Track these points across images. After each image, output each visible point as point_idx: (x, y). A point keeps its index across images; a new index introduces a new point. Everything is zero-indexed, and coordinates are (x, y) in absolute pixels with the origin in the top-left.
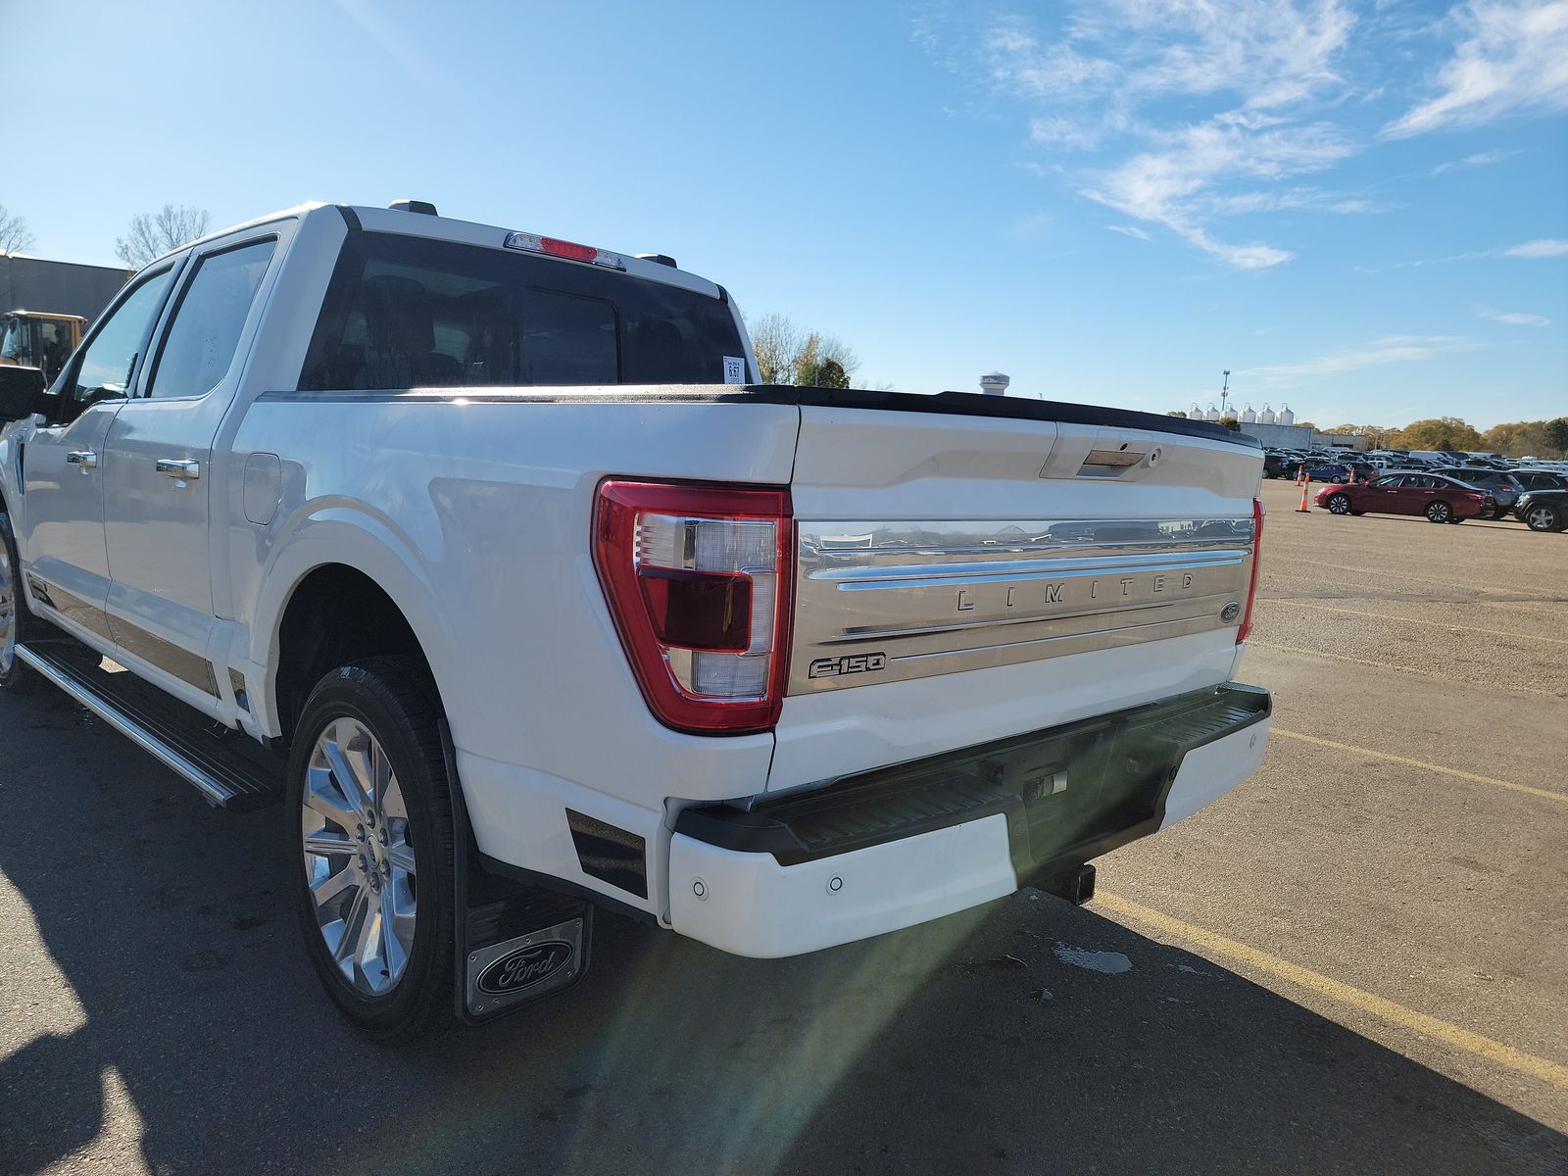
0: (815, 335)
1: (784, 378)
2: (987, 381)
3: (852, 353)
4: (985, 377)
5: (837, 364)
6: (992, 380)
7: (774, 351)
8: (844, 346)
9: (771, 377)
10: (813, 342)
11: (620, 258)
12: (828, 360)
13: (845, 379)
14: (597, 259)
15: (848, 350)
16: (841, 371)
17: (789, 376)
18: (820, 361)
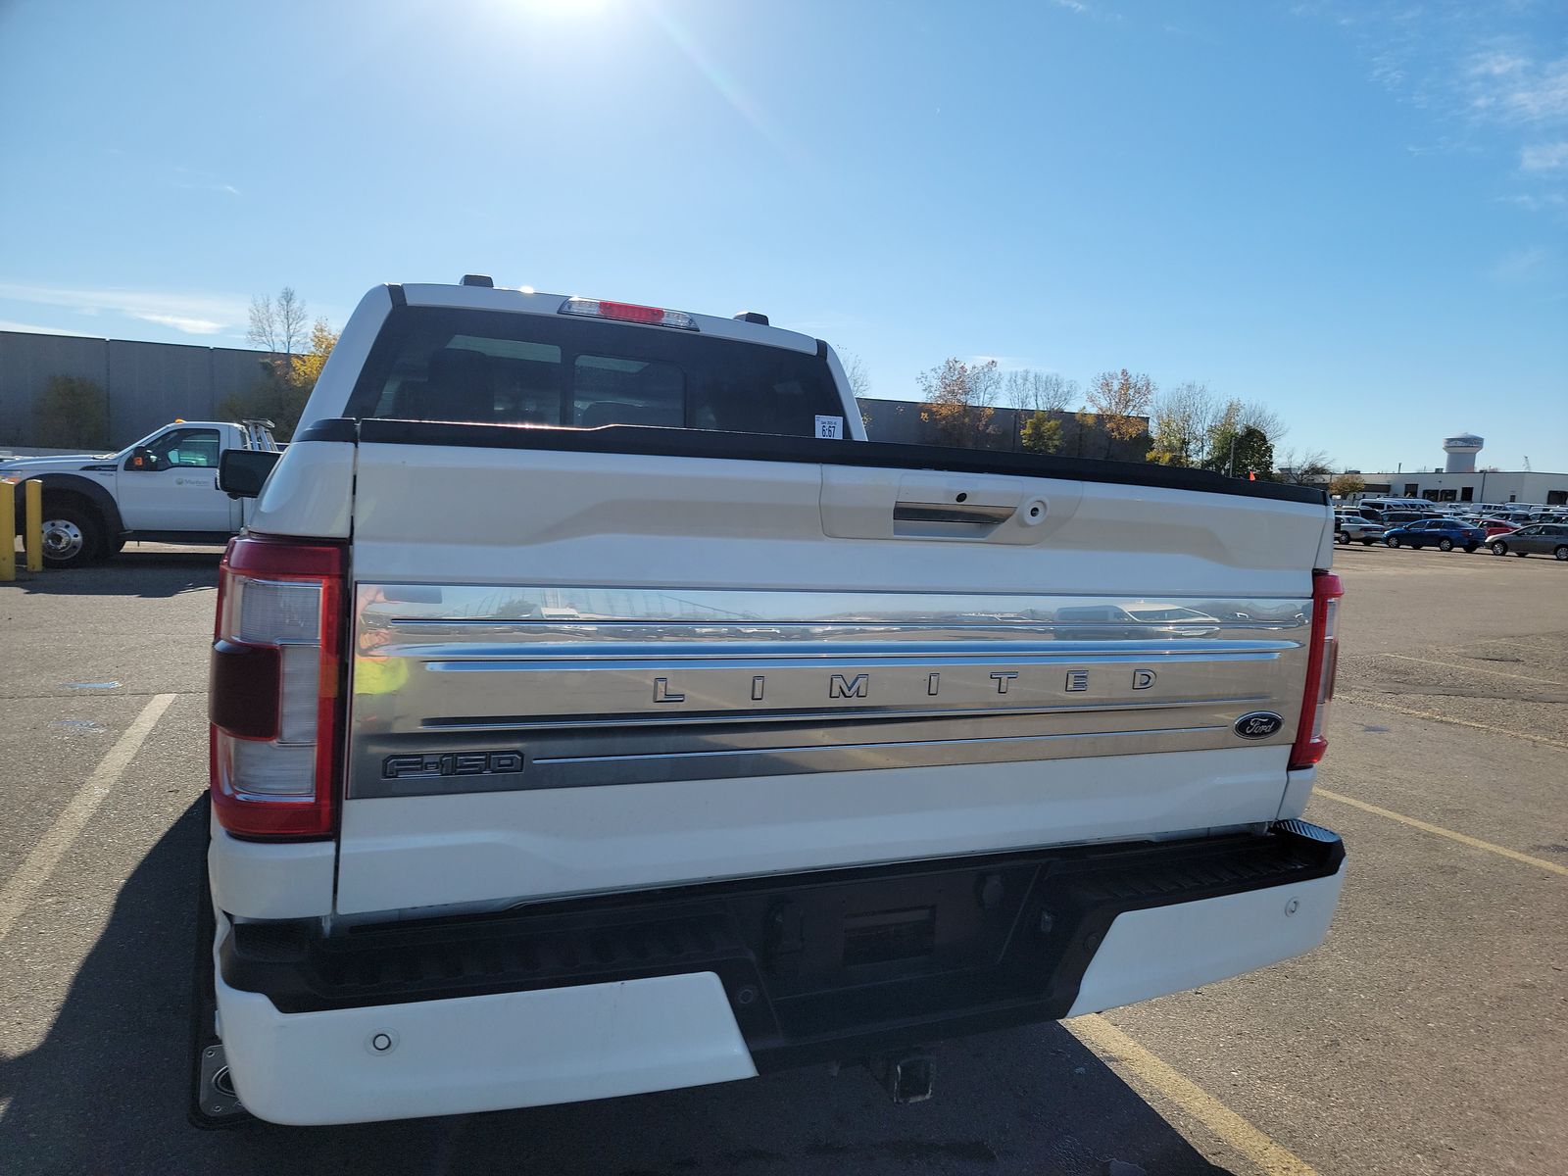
0: (1235, 401)
1: (1197, 449)
2: (1453, 444)
3: (1279, 419)
4: (1450, 440)
5: (1259, 432)
6: (1460, 443)
7: (1187, 421)
8: (1269, 412)
9: (1182, 449)
10: (1232, 410)
11: (692, 318)
12: (1248, 428)
13: (1268, 448)
14: (664, 320)
15: (1274, 416)
16: (1264, 439)
17: (1203, 446)
18: (1239, 430)
